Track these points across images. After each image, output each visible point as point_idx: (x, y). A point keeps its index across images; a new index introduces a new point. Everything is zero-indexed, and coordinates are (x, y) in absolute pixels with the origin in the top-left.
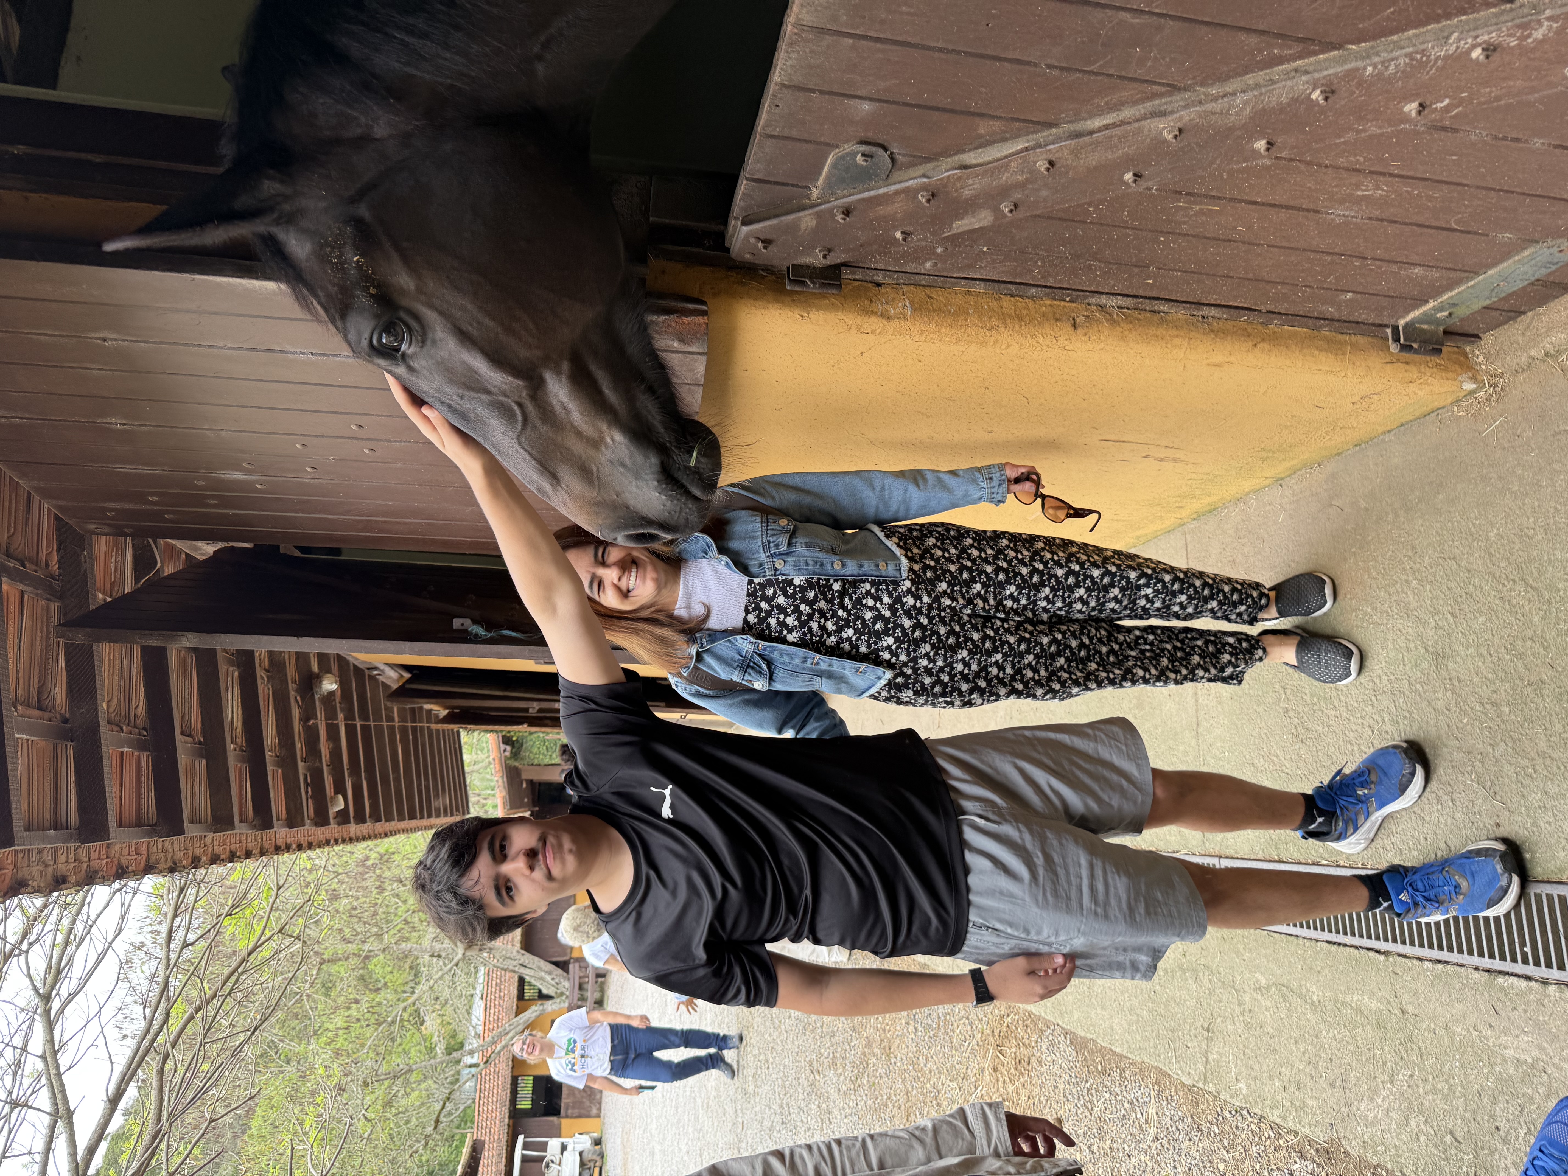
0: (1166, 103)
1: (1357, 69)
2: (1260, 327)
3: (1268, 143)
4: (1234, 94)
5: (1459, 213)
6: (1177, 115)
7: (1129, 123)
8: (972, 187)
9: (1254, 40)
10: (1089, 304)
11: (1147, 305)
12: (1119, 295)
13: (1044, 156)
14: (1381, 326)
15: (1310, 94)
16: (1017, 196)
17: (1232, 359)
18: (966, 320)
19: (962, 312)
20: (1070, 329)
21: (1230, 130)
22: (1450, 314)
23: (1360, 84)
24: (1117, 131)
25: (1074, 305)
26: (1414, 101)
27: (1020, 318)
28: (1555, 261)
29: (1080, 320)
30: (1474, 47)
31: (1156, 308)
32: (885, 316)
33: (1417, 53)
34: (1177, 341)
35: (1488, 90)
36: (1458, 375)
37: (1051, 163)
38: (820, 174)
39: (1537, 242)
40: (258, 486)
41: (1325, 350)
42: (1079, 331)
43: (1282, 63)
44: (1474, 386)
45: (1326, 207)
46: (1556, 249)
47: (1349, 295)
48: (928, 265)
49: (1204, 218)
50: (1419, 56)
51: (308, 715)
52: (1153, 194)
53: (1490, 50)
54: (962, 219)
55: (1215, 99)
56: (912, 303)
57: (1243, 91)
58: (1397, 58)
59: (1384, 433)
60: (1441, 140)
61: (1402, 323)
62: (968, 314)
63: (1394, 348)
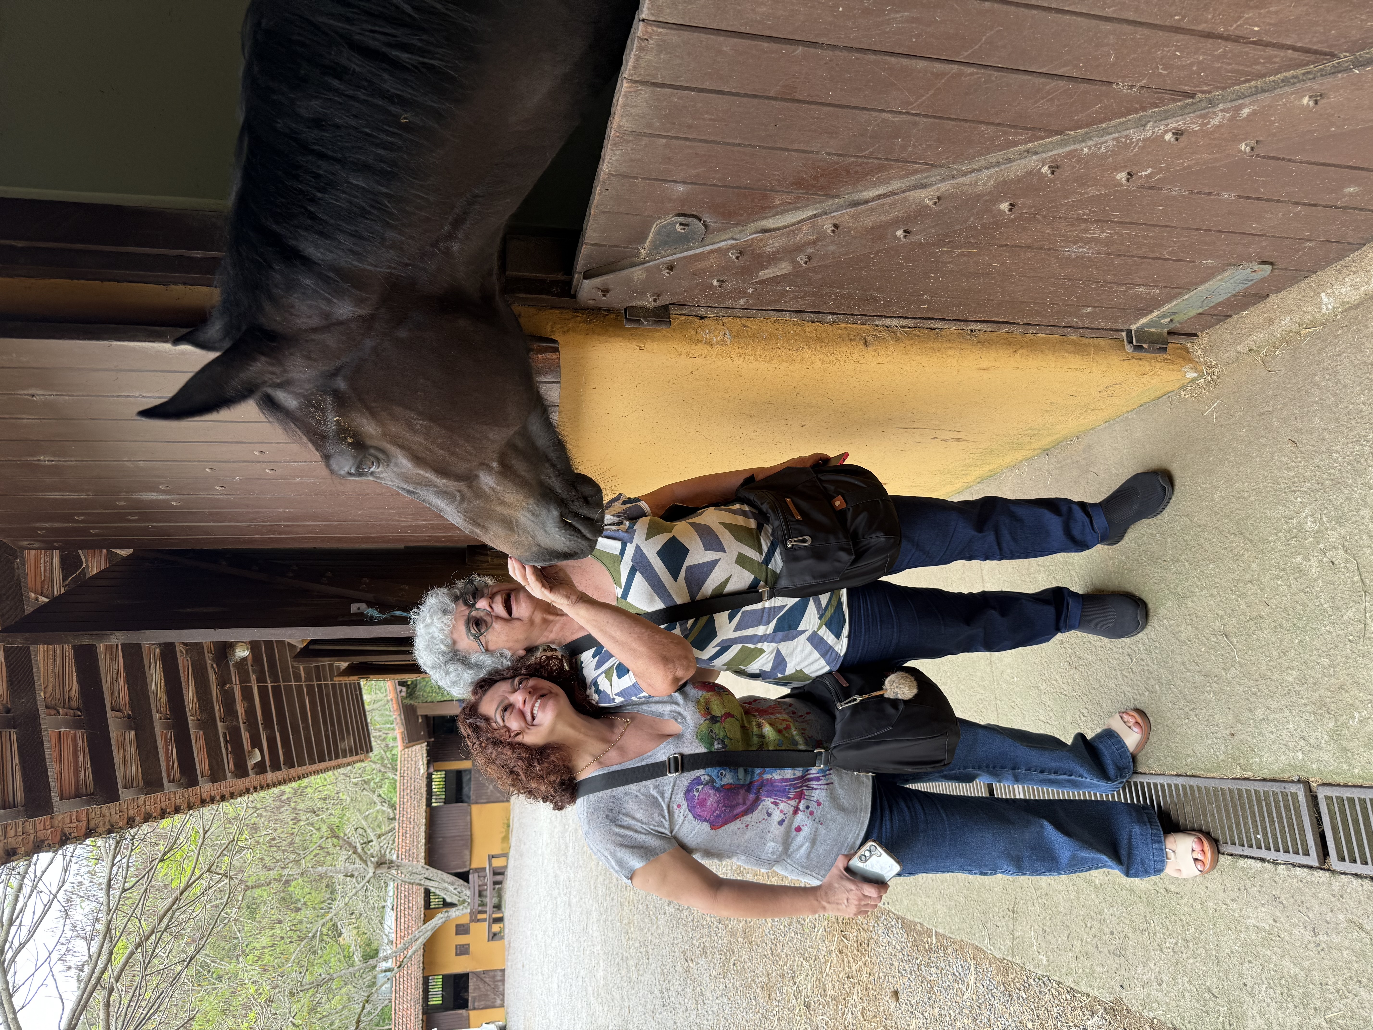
0: (925, 178)
1: (1076, 150)
2: (1019, 336)
3: (1011, 205)
4: (979, 170)
5: (1170, 247)
6: (935, 187)
7: (897, 194)
8: (773, 244)
9: (992, 129)
10: (877, 326)
11: (926, 324)
12: (901, 317)
13: (830, 221)
14: (1117, 330)
15: (1041, 169)
16: (810, 250)
17: (996, 364)
18: (776, 343)
19: (771, 338)
20: (863, 347)
21: (979, 196)
22: (1171, 320)
23: (1079, 161)
24: (889, 200)
25: (864, 326)
26: (1123, 171)
27: (821, 340)
28: (1250, 278)
29: (870, 338)
30: (1166, 132)
31: (932, 326)
32: (709, 343)
33: (1121, 137)
34: (951, 352)
35: (1181, 161)
36: (1182, 366)
37: (836, 226)
38: (647, 238)
39: (1234, 265)
40: (174, 503)
41: (1074, 352)
42: (870, 348)
43: (1016, 146)
44: (1196, 375)
45: (1063, 247)
46: (1249, 271)
47: (1089, 309)
48: (742, 301)
49: (965, 258)
50: (1123, 140)
51: (224, 680)
52: (922, 243)
53: (1178, 134)
54: (767, 269)
55: (965, 174)
56: (731, 332)
57: (987, 168)
58: (1106, 142)
59: (1127, 412)
60: (1149, 196)
61: (1134, 328)
62: (778, 339)
63: (1129, 348)
